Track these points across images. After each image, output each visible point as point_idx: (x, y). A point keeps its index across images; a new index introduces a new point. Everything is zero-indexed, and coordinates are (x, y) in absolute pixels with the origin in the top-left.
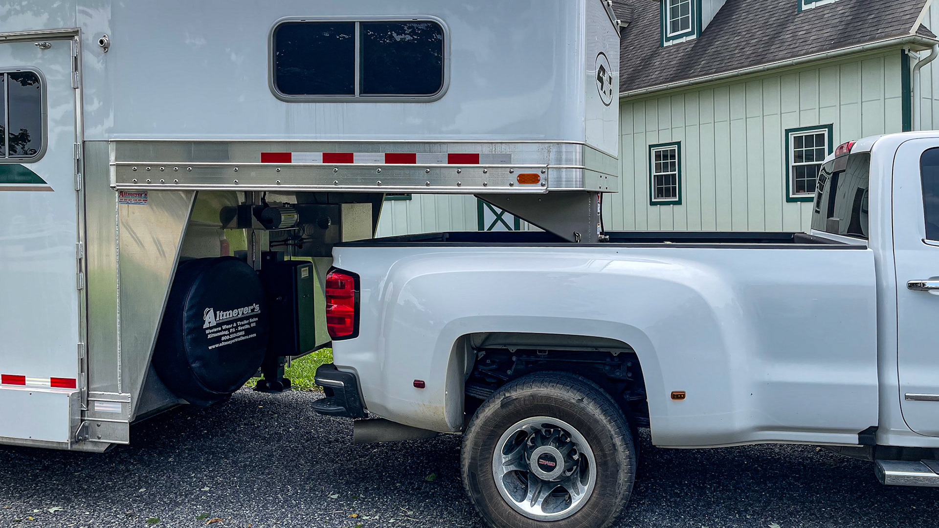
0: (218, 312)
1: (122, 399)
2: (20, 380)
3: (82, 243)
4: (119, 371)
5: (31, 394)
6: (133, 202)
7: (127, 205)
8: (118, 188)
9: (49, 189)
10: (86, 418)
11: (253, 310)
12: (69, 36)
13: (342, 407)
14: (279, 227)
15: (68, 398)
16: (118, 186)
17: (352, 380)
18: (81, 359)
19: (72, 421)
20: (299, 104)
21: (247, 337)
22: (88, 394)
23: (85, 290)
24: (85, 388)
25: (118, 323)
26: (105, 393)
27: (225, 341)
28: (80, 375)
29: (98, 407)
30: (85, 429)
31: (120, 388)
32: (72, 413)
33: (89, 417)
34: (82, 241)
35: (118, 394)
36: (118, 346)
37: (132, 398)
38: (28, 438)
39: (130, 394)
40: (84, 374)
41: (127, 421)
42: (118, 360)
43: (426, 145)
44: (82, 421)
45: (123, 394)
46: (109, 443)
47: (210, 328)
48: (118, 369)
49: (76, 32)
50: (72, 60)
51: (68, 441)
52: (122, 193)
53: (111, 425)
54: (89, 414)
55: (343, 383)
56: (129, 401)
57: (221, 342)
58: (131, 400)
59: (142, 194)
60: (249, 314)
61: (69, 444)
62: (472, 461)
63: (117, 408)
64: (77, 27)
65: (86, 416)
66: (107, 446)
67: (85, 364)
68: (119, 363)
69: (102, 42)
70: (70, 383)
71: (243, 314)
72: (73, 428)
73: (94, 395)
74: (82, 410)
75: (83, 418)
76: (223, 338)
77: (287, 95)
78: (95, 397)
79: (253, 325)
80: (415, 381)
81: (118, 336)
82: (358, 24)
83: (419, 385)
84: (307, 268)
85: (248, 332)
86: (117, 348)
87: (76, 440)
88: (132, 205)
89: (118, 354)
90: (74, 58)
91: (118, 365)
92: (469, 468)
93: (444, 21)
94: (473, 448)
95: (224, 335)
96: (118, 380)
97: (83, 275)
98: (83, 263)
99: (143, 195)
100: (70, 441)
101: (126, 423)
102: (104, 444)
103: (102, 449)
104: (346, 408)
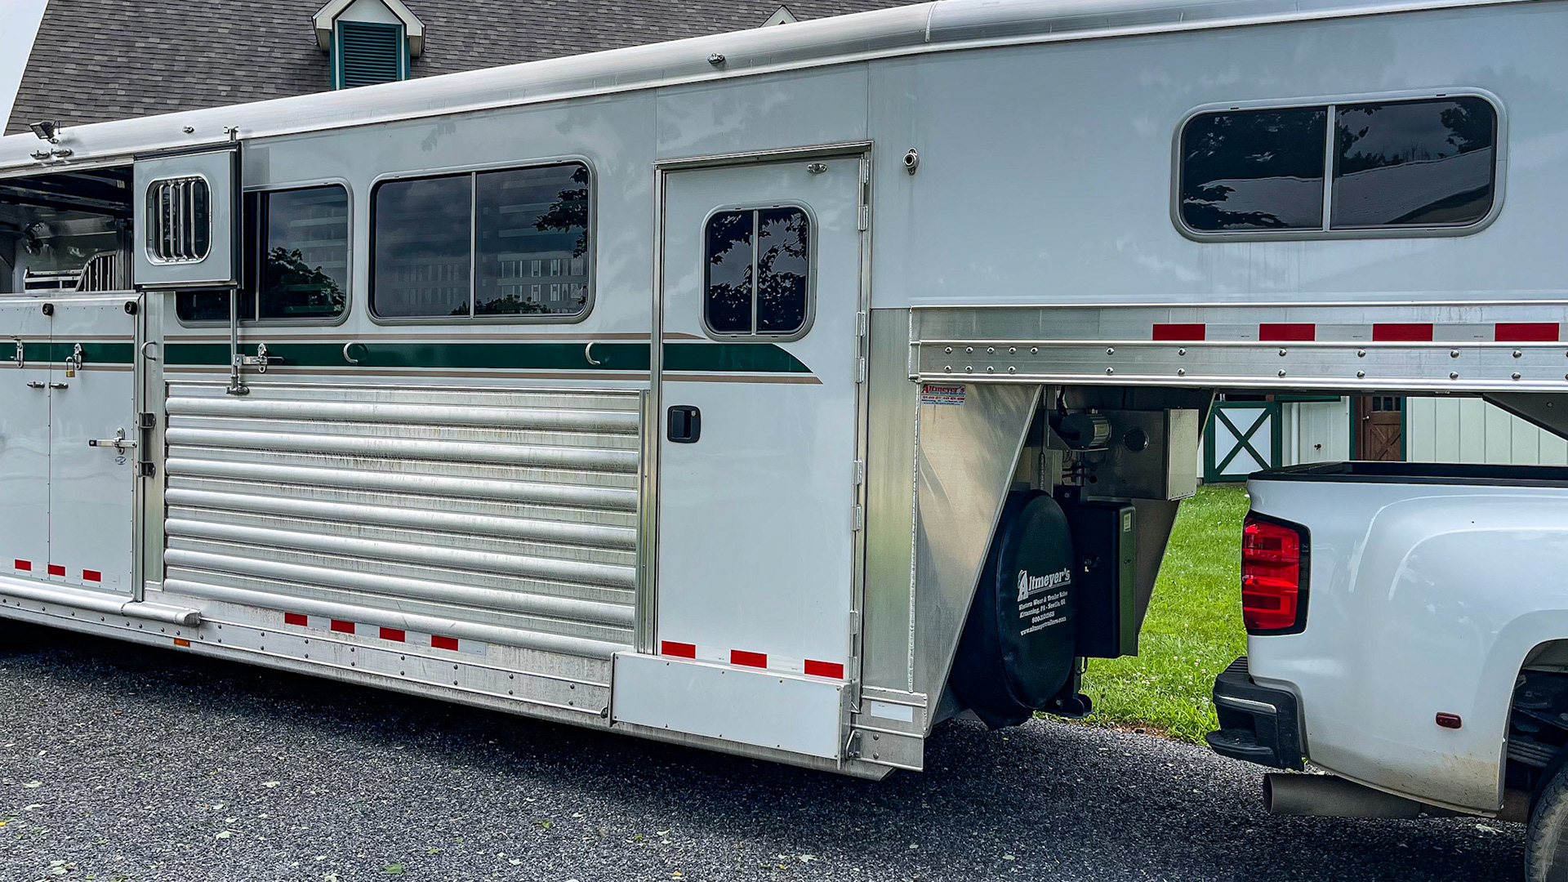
0: (1031, 578)
1: (914, 701)
2: (759, 660)
3: (862, 461)
4: (910, 658)
5: (781, 682)
6: (943, 401)
7: (933, 405)
8: (923, 379)
9: (816, 381)
10: (857, 726)
11: (1063, 578)
12: (856, 152)
13: (1267, 748)
14: (1090, 445)
15: (839, 692)
16: (922, 376)
17: (1289, 703)
18: (854, 635)
19: (844, 728)
20: (1221, 244)
21: (1056, 621)
22: (861, 689)
23: (863, 531)
24: (858, 680)
25: (911, 585)
26: (887, 690)
27: (1037, 624)
28: (851, 659)
29: (877, 710)
30: (857, 740)
31: (911, 684)
32: (843, 717)
33: (862, 724)
34: (861, 459)
35: (908, 693)
36: (911, 619)
37: (929, 701)
38: (776, 747)
39: (925, 695)
40: (858, 658)
41: (921, 736)
42: (910, 641)
43: (1452, 309)
44: (852, 728)
45: (914, 694)
46: (890, 766)
47: (1024, 602)
48: (909, 655)
49: (868, 148)
50: (861, 187)
51: (836, 756)
52: (926, 386)
53: (896, 739)
54: (861, 719)
55: (1273, 707)
56: (924, 706)
57: (1030, 625)
58: (928, 704)
59: (956, 389)
60: (1058, 585)
61: (839, 762)
62: (1556, 863)
63: (906, 715)
64: (869, 138)
65: (857, 722)
66: (887, 770)
67: (859, 644)
68: (911, 646)
69: (909, 159)
70: (834, 671)
71: (1054, 583)
72: (844, 737)
73: (871, 692)
74: (852, 713)
75: (853, 725)
76: (1034, 620)
77: (1200, 230)
78: (871, 694)
79: (1063, 602)
80: (1438, 714)
81: (911, 604)
82: (1332, 109)
83: (1449, 722)
84: (1130, 515)
85: (1059, 612)
86: (908, 623)
87: (846, 759)
88: (941, 406)
89: (910, 632)
90: (863, 185)
91: (910, 648)
92: (1548, 876)
93: (1497, 94)
94: (1559, 842)
95: (1035, 615)
96: (909, 672)
97: (861, 509)
98: (862, 490)
99: (959, 391)
100: (839, 757)
101: (920, 738)
102: (882, 768)
103: (880, 774)
104: (1274, 748)
